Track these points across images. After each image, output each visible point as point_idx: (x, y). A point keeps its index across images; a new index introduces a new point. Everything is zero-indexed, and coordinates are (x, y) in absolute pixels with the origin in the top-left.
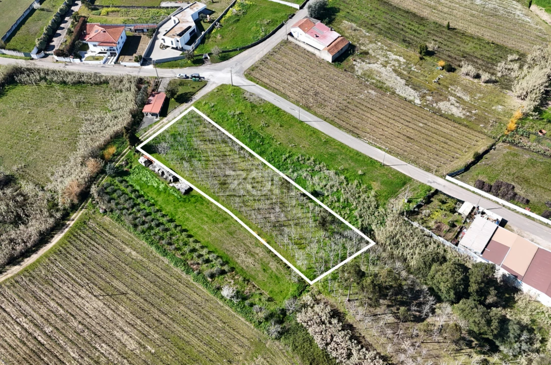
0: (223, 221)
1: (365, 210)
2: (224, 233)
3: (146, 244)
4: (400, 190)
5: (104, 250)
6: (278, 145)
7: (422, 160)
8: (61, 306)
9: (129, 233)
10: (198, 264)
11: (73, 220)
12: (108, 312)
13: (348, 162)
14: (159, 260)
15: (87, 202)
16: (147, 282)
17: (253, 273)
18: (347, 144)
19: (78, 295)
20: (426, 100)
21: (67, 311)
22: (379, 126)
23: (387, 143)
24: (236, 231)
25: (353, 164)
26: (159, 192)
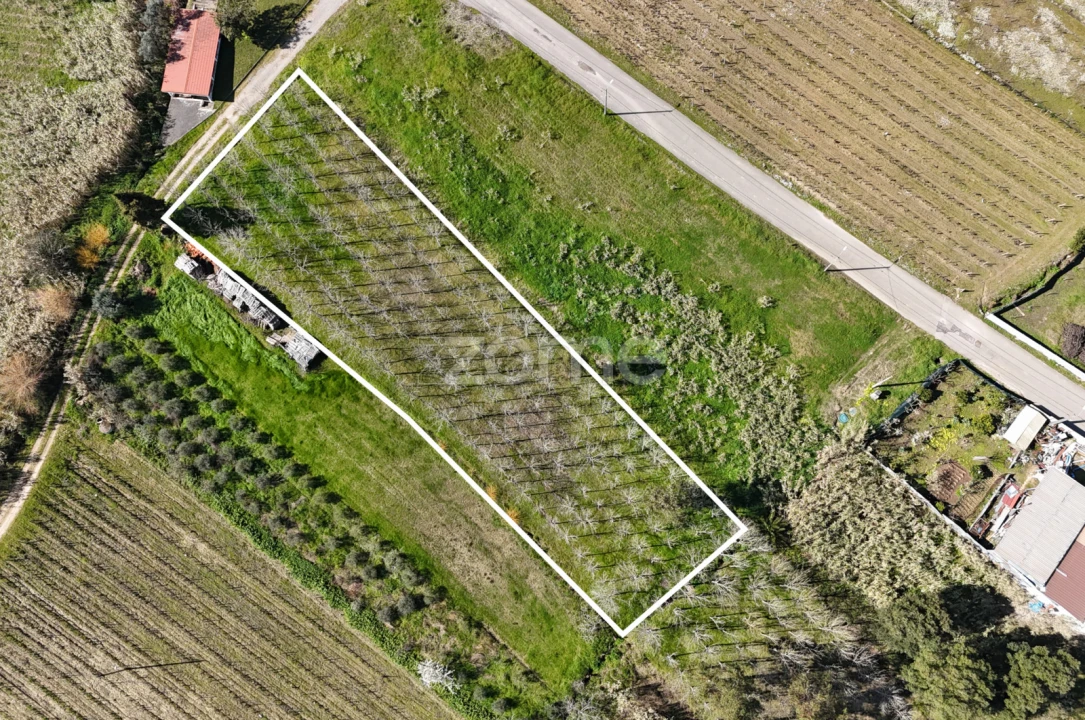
0: (411, 452)
1: (767, 425)
2: (415, 487)
3: (228, 522)
4: (864, 357)
5: (129, 542)
6: (546, 205)
7: (931, 252)
8: (53, 695)
9: (182, 490)
10: (359, 580)
11: (38, 460)
12: (163, 709)
13: (732, 259)
14: (265, 566)
15: (62, 402)
16: (244, 629)
17: (490, 603)
18: (734, 194)
19: (87, 666)
20: (971, 22)
21: (71, 710)
22: (827, 125)
23: (844, 189)
24: (445, 479)
25: (745, 268)
26: (243, 365)
